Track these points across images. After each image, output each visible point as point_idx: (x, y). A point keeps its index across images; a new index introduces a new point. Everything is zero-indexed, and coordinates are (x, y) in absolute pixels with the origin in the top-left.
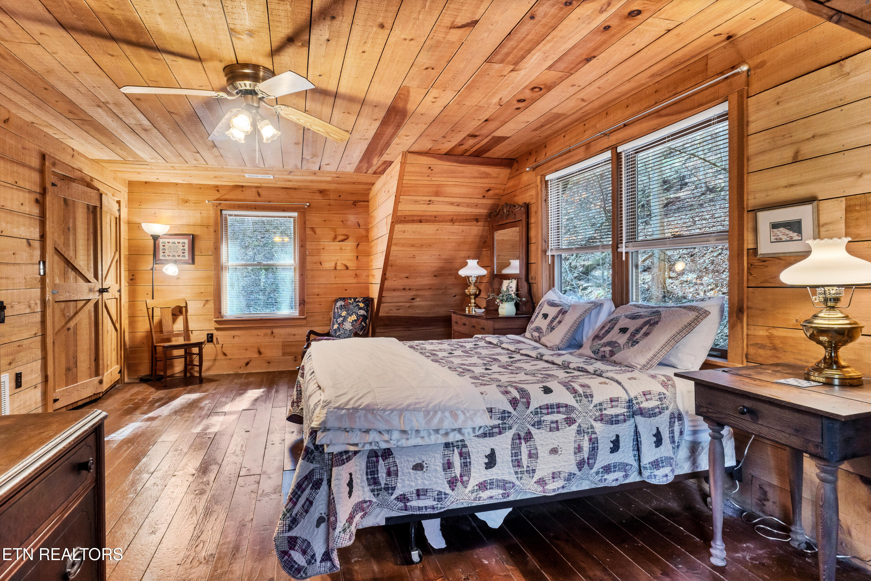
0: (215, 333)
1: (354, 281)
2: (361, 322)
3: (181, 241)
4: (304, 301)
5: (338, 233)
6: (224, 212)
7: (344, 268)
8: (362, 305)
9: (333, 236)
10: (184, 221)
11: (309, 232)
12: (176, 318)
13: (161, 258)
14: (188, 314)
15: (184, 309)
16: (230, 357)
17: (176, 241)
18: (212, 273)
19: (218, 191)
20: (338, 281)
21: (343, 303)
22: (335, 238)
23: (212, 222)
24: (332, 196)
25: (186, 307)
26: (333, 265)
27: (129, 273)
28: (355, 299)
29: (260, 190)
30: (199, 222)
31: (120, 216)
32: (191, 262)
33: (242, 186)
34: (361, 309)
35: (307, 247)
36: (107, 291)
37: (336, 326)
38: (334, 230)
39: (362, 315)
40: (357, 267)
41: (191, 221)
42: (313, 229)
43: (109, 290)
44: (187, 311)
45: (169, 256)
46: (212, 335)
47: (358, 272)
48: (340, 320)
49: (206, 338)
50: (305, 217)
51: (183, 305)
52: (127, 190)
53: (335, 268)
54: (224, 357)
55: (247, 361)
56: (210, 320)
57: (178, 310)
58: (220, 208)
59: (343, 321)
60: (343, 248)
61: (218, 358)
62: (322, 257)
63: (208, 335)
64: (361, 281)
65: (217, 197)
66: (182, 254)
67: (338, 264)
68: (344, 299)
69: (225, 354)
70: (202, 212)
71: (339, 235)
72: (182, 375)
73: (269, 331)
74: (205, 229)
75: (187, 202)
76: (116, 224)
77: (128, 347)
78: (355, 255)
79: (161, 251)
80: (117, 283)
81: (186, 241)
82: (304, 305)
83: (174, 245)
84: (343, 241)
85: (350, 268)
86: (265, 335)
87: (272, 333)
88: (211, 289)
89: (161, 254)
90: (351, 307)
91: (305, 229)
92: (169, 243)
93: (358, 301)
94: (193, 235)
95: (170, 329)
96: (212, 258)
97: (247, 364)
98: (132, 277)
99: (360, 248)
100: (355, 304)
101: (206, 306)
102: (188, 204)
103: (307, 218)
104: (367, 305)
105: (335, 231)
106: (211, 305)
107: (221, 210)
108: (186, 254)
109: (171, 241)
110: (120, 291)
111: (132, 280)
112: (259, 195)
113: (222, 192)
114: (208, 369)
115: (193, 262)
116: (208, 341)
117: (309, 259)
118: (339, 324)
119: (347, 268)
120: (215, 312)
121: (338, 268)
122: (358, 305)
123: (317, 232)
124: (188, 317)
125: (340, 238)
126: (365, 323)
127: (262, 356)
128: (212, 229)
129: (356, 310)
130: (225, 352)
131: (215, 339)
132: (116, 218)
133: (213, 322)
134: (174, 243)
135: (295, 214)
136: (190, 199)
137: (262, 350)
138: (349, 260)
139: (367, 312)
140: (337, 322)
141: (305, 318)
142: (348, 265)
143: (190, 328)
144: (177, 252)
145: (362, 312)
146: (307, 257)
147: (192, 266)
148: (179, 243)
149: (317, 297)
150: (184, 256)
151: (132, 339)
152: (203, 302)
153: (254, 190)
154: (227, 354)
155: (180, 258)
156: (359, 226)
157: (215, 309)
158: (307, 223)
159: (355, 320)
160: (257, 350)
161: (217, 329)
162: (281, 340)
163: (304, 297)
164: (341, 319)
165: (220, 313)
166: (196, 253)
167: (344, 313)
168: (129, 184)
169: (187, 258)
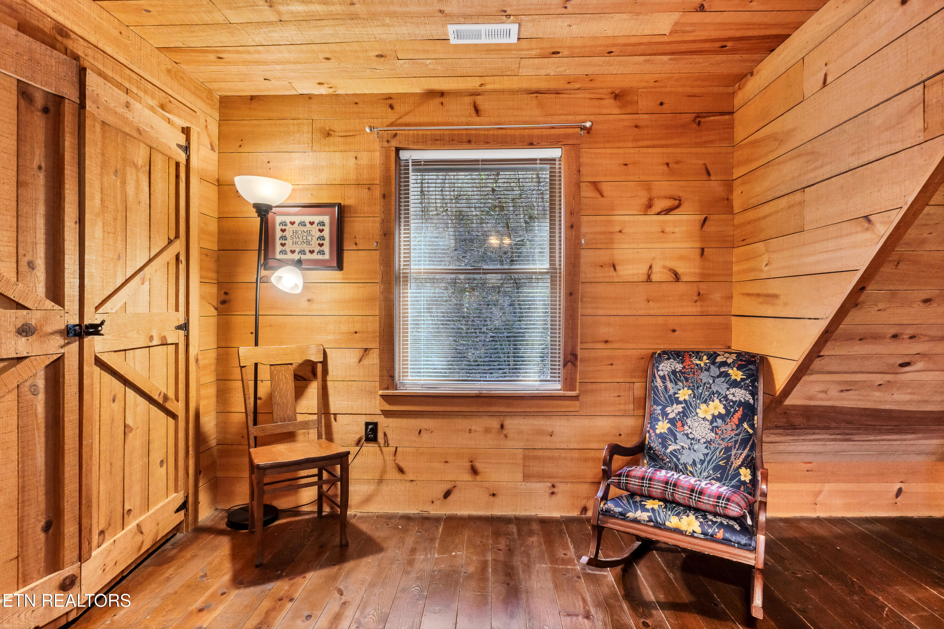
0: (382, 421)
1: (694, 309)
2: (741, 421)
3: (317, 219)
4: (575, 356)
5: (654, 193)
6: (404, 155)
7: (671, 277)
8: (736, 374)
9: (644, 200)
10: (323, 177)
11: (587, 192)
12: (305, 387)
13: (278, 256)
14: (329, 378)
15: (319, 367)
16: (410, 476)
17: (307, 219)
18: (377, 289)
19: (391, 107)
20: (655, 308)
21: (679, 367)
22: (650, 206)
23: (377, 175)
24: (645, 104)
25: (325, 363)
26: (644, 269)
27: (219, 289)
28: (713, 356)
29: (479, 100)
30: (352, 177)
31: (188, 161)
32: (335, 264)
33: (442, 94)
34: (735, 384)
35: (584, 230)
36: (97, 333)
37: (662, 427)
38: (647, 186)
39: (740, 404)
40: (702, 275)
41: (337, 176)
42: (595, 185)
43: (104, 330)
44: (325, 372)
45: (293, 252)
46: (375, 425)
47: (703, 288)
48: (674, 410)
49: (363, 433)
50: (578, 157)
51: (317, 357)
52: (217, 115)
53: (649, 279)
54: (399, 476)
55: (448, 486)
56: (371, 393)
57: (310, 368)
58: (394, 143)
59: (684, 414)
60: (667, 230)
61: (387, 476)
62: (616, 252)
63: (367, 424)
64: (712, 309)
65: (390, 121)
66: (317, 249)
67: (655, 269)
68: (678, 355)
69: (401, 470)
70: (359, 156)
71: (659, 198)
72: (315, 508)
73: (494, 423)
74: (364, 193)
75: (329, 135)
76: (177, 176)
77: (213, 442)
78: (698, 245)
79: (278, 242)
80: (177, 310)
81: (326, 219)
82: (575, 365)
83: (302, 228)
84: (668, 211)
85: (684, 278)
86: (487, 431)
87: (502, 426)
88: (374, 325)
89: (278, 248)
90: (704, 377)
91: (578, 185)
92: (292, 223)
93: (724, 364)
94: (339, 205)
95: (289, 412)
96: (376, 255)
97: (447, 494)
98: (224, 297)
99: (710, 228)
100: (715, 371)
101: (365, 362)
102: (331, 139)
103: (584, 160)
104: (753, 377)
105: (649, 190)
106: (374, 359)
107: (398, 150)
108: (326, 248)
109: (298, 219)
110: (185, 327)
111: (223, 302)
112: (477, 111)
113: (400, 108)
114: (368, 500)
115: (340, 267)
116: (368, 440)
117: (587, 256)
118: (672, 422)
119: (677, 277)
120: (381, 376)
121: (654, 278)
122: (727, 375)
123: (605, 193)
124: (329, 384)
125: (660, 205)
126: (752, 426)
127: (479, 478)
128: (377, 193)
129: (721, 386)
130: (401, 464)
131: (380, 436)
132: (177, 165)
133: (378, 398)
134: (303, 224)
135: (555, 153)
136: (336, 127)
137: (479, 466)
138: (681, 258)
139: (754, 394)
140: (665, 414)
141: (576, 398)
142: (679, 271)
143: (333, 410)
144: (308, 243)
145: (740, 395)
146: (583, 253)
147: (336, 275)
148: (312, 223)
149: (603, 346)
150: (322, 252)
151: (222, 426)
152: (357, 354)
153: (468, 100)
154: (405, 469)
155: (315, 256)
156: (709, 174)
157: (381, 369)
158: (583, 170)
159: (720, 416)
160: (468, 465)
161: (387, 414)
162: (522, 444)
163: (574, 346)
164: (679, 408)
165: (392, 377)
166: (348, 245)
167: (684, 394)
168: (220, 102)
169: (327, 256)
